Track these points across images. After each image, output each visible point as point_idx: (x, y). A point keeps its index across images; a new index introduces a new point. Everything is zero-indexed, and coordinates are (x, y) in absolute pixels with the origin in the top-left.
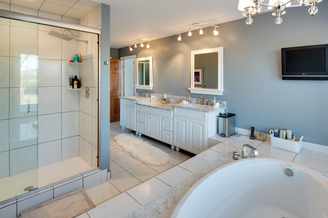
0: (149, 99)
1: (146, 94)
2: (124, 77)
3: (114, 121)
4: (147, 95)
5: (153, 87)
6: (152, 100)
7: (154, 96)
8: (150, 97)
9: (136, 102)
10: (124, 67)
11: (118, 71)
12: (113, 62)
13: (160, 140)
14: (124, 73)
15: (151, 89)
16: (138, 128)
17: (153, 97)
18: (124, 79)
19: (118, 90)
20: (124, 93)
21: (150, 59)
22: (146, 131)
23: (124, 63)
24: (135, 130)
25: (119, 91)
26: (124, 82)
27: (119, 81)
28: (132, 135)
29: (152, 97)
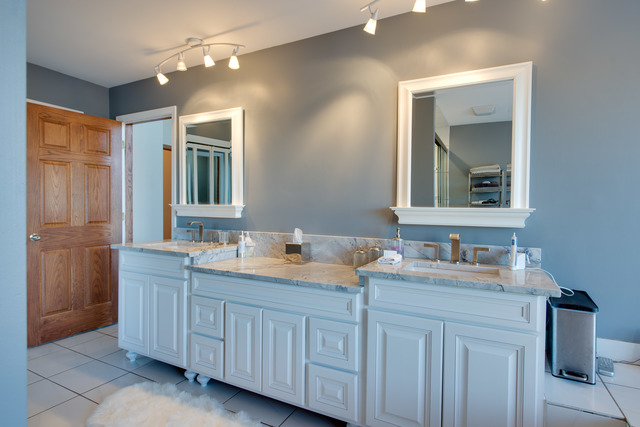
0: (234, 247)
1: (219, 232)
2: (130, 181)
3: (94, 328)
4: (223, 235)
5: (244, 211)
6: (242, 251)
7: (248, 239)
8: (233, 241)
9: (187, 262)
10: (130, 148)
11: (108, 160)
12: (89, 127)
13: (302, 404)
14: (130, 170)
15: (238, 215)
16: (196, 359)
17: (246, 241)
18: (130, 187)
19: (109, 220)
20: (130, 232)
21: (235, 115)
22: (231, 369)
23: (129, 138)
24: (183, 365)
25: (112, 227)
26: (130, 196)
27: (113, 191)
28: (171, 387)
29: (242, 243)
